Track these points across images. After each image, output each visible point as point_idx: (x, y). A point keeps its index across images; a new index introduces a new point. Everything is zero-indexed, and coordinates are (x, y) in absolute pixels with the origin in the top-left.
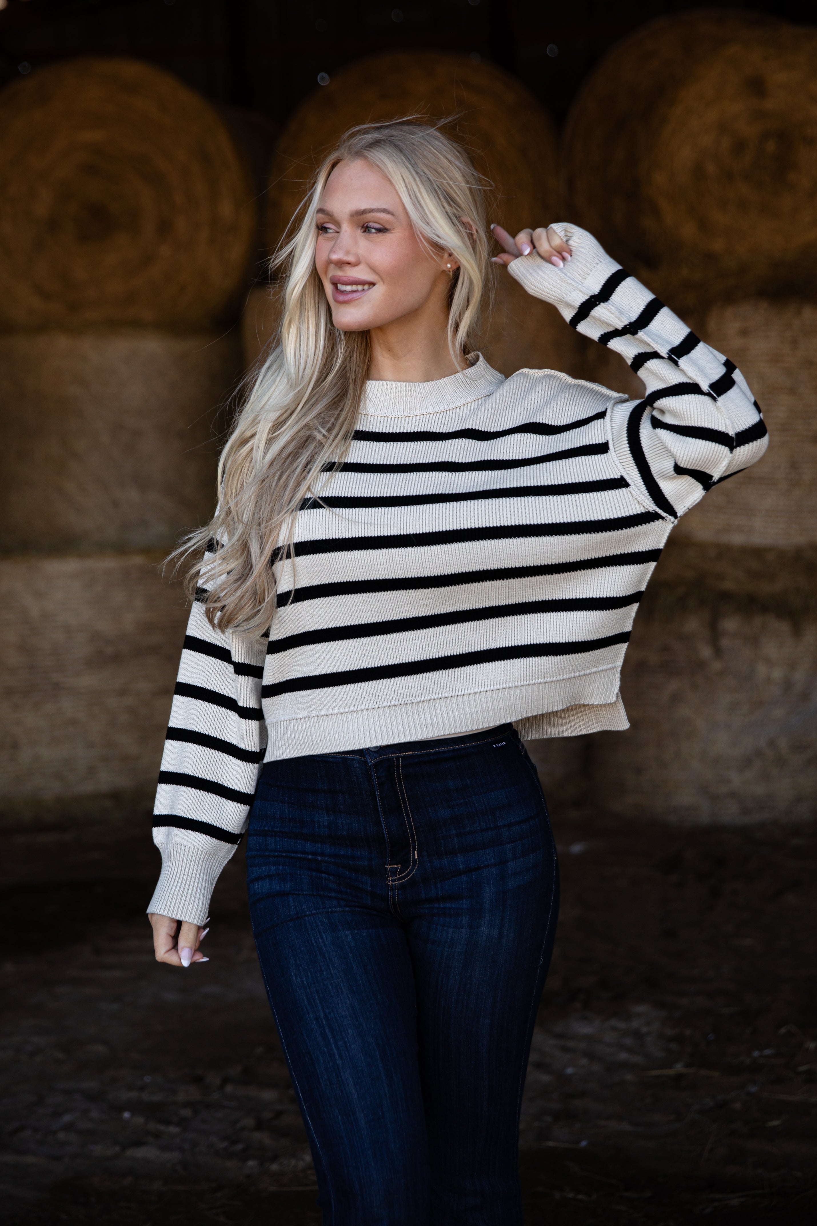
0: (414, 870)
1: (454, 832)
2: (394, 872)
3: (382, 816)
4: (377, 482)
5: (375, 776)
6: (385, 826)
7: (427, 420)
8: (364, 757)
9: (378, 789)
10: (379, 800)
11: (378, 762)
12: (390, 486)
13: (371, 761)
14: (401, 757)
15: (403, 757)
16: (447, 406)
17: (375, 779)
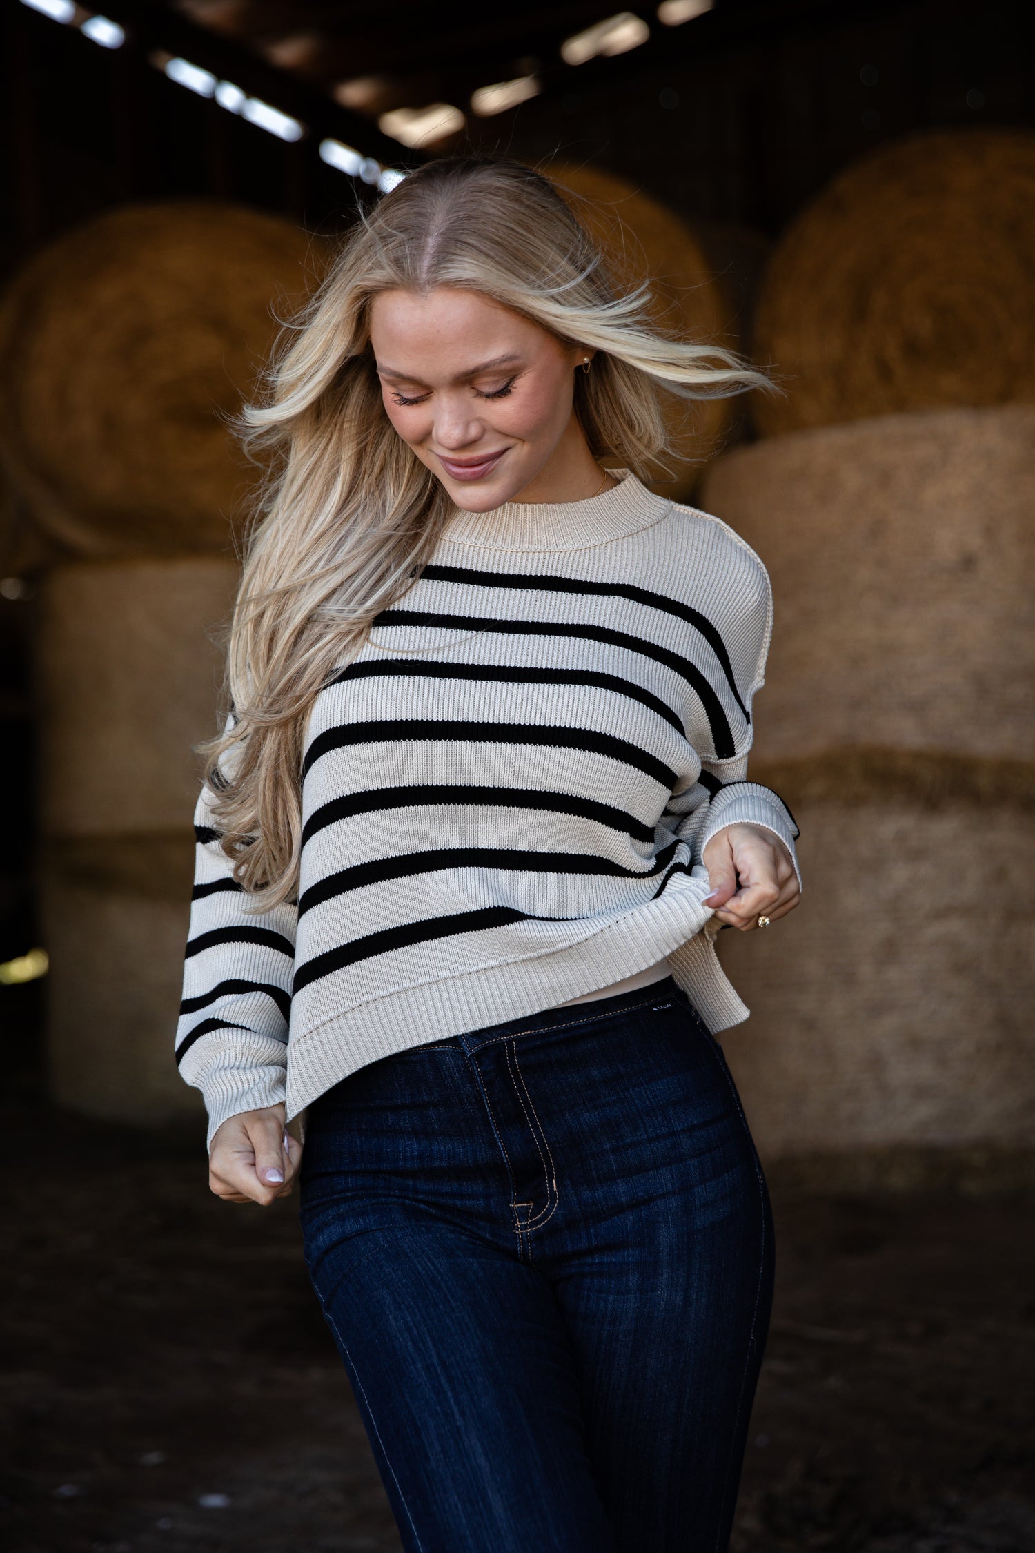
0: (553, 1209)
1: (607, 1146)
2: (524, 1215)
3: (497, 1131)
4: (483, 645)
5: (478, 1072)
6: (503, 1147)
7: (556, 560)
8: (460, 1046)
9: (484, 1092)
10: (489, 1107)
11: (480, 1050)
12: (504, 651)
13: (470, 1051)
14: (515, 1039)
15: (518, 1040)
16: (587, 543)
17: (480, 1076)
